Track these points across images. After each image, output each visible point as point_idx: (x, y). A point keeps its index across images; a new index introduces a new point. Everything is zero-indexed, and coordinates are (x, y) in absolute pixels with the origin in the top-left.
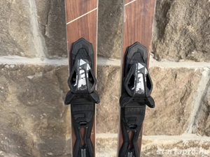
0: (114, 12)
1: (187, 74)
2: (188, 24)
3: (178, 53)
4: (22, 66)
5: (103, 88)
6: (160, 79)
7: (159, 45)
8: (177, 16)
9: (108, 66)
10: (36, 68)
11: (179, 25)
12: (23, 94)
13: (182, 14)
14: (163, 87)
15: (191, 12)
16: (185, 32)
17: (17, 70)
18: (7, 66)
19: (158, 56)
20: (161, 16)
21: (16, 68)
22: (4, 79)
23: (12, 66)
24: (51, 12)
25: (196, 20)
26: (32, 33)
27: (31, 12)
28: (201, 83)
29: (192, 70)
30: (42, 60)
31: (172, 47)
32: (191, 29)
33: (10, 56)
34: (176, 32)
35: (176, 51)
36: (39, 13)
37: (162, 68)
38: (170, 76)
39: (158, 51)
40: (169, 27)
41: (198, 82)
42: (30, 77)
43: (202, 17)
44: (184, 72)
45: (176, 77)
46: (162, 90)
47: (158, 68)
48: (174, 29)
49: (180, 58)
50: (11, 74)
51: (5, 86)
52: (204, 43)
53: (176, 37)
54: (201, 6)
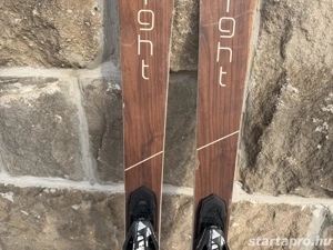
0: (186, 135)
1: (291, 213)
2: (289, 155)
3: (276, 187)
4: (65, 191)
5: (171, 225)
6: (252, 216)
7: (249, 175)
8: (273, 144)
9: (178, 196)
10: (83, 195)
11: (276, 154)
12: (65, 227)
13: (279, 143)
14: (256, 226)
15: (291, 141)
16: (284, 164)
17: (59, 196)
18: (46, 191)
19: (248, 188)
20: (250, 141)
21: (58, 194)
22: (42, 206)
23: (53, 191)
24: (105, 135)
25: (299, 151)
26: (80, 153)
27: (81, 129)
28: (311, 226)
29: (298, 207)
30: (92, 184)
31: (267, 179)
32: (292, 161)
33: (51, 178)
34: (272, 163)
35: (274, 185)
36: (91, 132)
37: (254, 202)
38: (266, 213)
39: (247, 181)
40: (262, 157)
41: (308, 224)
42: (75, 207)
43: (307, 148)
44: (286, 210)
45: (274, 216)
46: (255, 230)
47: (248, 203)
48: (269, 159)
49: (279, 193)
50: (51, 201)
51: (42, 214)
52: (312, 180)
53: (273, 169)
54: (305, 135)
